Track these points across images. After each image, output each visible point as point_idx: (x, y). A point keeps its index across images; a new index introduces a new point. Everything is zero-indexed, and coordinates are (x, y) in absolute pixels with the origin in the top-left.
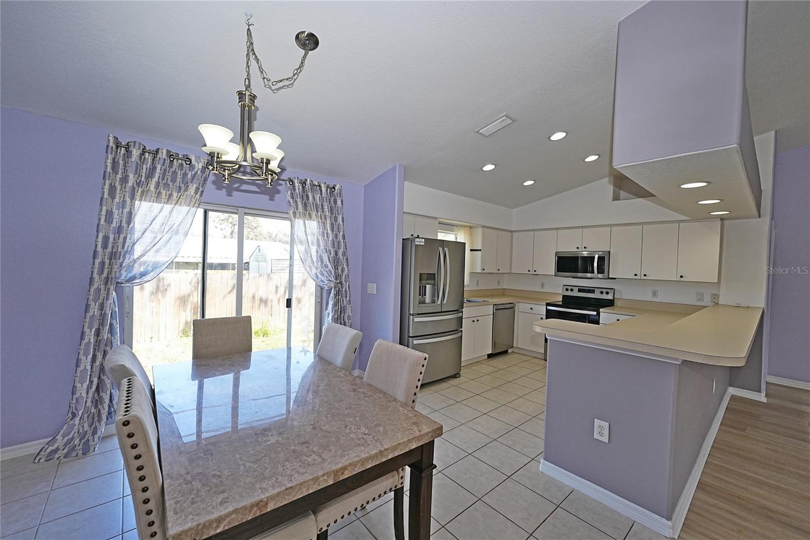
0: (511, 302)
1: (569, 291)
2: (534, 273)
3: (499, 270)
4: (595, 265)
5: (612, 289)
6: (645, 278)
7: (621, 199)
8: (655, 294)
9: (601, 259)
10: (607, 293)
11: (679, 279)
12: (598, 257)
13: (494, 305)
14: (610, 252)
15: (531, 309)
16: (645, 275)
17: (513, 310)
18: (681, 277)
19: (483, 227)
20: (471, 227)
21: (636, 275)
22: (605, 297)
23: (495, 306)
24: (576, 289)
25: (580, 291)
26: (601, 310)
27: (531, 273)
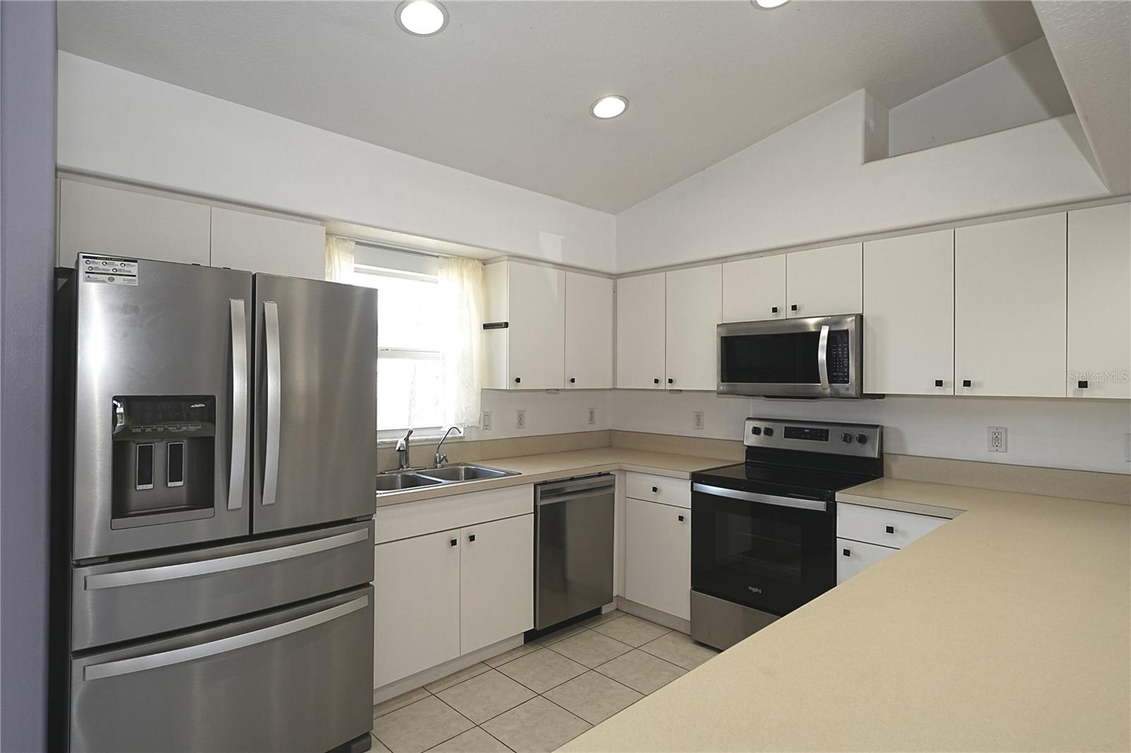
0: (603, 470)
1: (762, 433)
2: (669, 386)
3: (573, 380)
4: (822, 356)
5: (877, 426)
6: (966, 392)
7: (890, 156)
8: (997, 439)
9: (837, 338)
10: (863, 440)
11: (1072, 391)
12: (830, 332)
13: (535, 486)
14: (862, 316)
15: (655, 489)
16: (967, 384)
17: (608, 492)
18: (1083, 385)
19: (514, 257)
20: (485, 262)
21: (939, 383)
22: (855, 450)
23: (539, 487)
24: (779, 430)
25: (790, 433)
26: (839, 496)
27: (661, 386)
